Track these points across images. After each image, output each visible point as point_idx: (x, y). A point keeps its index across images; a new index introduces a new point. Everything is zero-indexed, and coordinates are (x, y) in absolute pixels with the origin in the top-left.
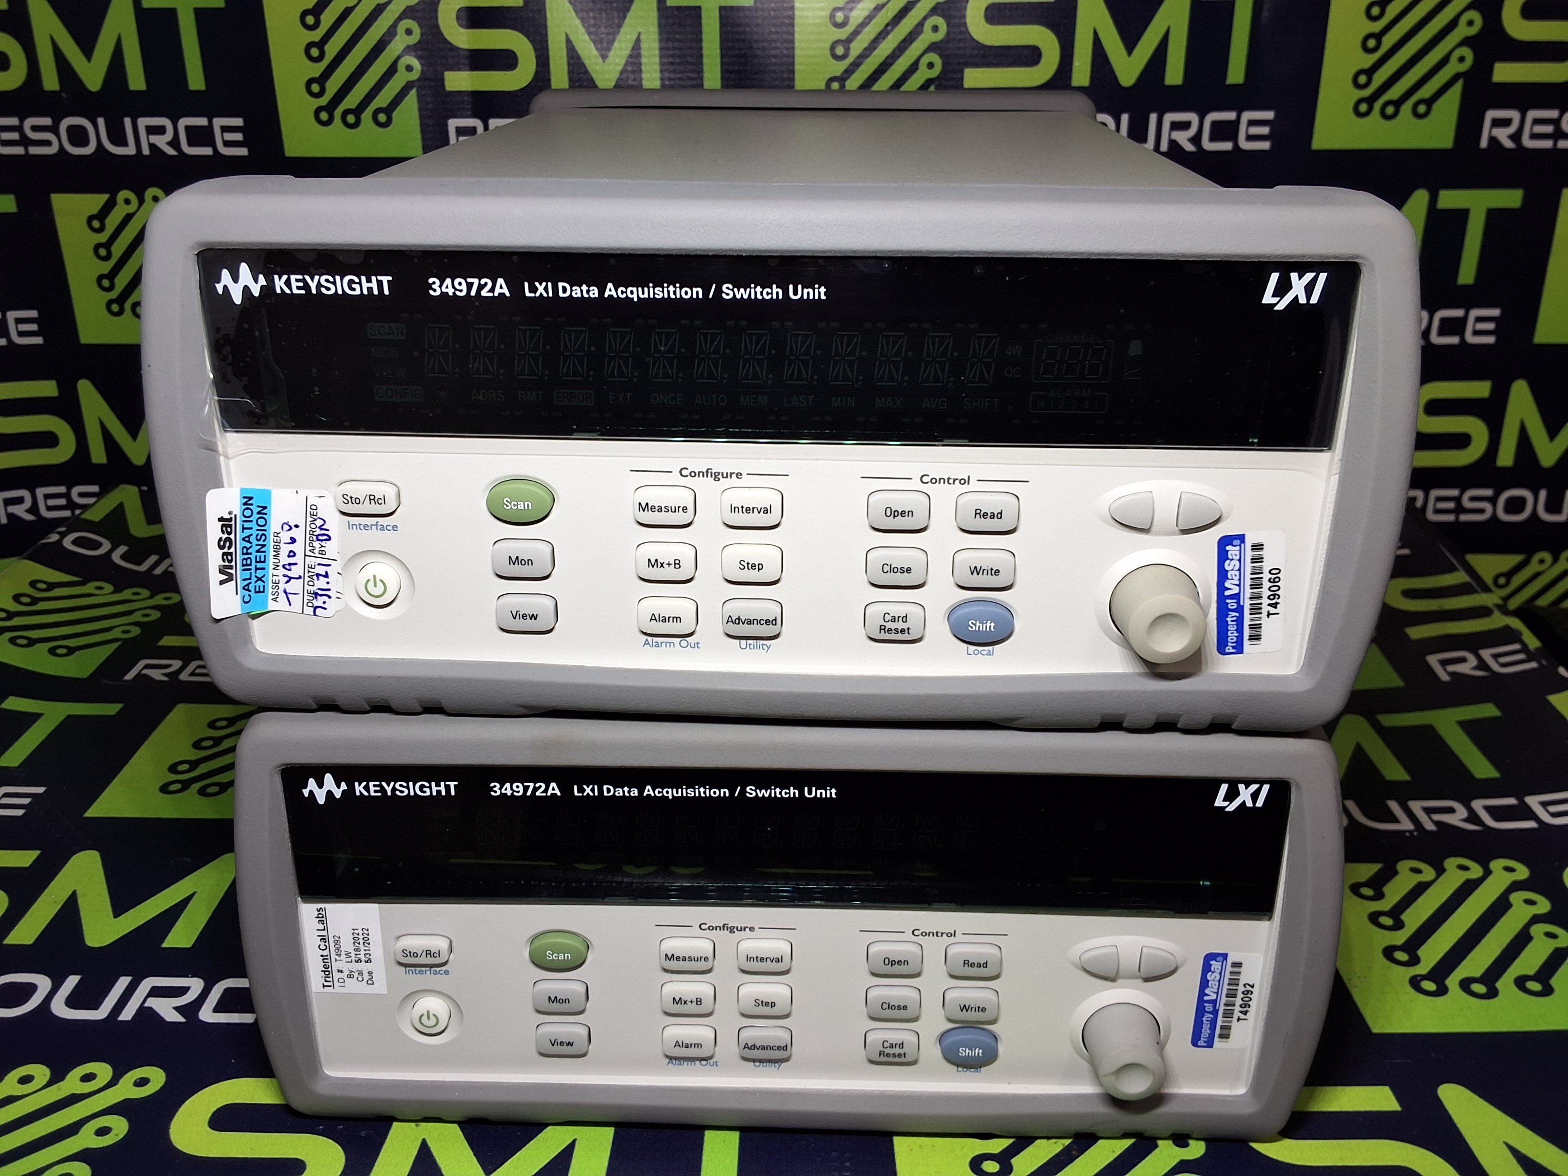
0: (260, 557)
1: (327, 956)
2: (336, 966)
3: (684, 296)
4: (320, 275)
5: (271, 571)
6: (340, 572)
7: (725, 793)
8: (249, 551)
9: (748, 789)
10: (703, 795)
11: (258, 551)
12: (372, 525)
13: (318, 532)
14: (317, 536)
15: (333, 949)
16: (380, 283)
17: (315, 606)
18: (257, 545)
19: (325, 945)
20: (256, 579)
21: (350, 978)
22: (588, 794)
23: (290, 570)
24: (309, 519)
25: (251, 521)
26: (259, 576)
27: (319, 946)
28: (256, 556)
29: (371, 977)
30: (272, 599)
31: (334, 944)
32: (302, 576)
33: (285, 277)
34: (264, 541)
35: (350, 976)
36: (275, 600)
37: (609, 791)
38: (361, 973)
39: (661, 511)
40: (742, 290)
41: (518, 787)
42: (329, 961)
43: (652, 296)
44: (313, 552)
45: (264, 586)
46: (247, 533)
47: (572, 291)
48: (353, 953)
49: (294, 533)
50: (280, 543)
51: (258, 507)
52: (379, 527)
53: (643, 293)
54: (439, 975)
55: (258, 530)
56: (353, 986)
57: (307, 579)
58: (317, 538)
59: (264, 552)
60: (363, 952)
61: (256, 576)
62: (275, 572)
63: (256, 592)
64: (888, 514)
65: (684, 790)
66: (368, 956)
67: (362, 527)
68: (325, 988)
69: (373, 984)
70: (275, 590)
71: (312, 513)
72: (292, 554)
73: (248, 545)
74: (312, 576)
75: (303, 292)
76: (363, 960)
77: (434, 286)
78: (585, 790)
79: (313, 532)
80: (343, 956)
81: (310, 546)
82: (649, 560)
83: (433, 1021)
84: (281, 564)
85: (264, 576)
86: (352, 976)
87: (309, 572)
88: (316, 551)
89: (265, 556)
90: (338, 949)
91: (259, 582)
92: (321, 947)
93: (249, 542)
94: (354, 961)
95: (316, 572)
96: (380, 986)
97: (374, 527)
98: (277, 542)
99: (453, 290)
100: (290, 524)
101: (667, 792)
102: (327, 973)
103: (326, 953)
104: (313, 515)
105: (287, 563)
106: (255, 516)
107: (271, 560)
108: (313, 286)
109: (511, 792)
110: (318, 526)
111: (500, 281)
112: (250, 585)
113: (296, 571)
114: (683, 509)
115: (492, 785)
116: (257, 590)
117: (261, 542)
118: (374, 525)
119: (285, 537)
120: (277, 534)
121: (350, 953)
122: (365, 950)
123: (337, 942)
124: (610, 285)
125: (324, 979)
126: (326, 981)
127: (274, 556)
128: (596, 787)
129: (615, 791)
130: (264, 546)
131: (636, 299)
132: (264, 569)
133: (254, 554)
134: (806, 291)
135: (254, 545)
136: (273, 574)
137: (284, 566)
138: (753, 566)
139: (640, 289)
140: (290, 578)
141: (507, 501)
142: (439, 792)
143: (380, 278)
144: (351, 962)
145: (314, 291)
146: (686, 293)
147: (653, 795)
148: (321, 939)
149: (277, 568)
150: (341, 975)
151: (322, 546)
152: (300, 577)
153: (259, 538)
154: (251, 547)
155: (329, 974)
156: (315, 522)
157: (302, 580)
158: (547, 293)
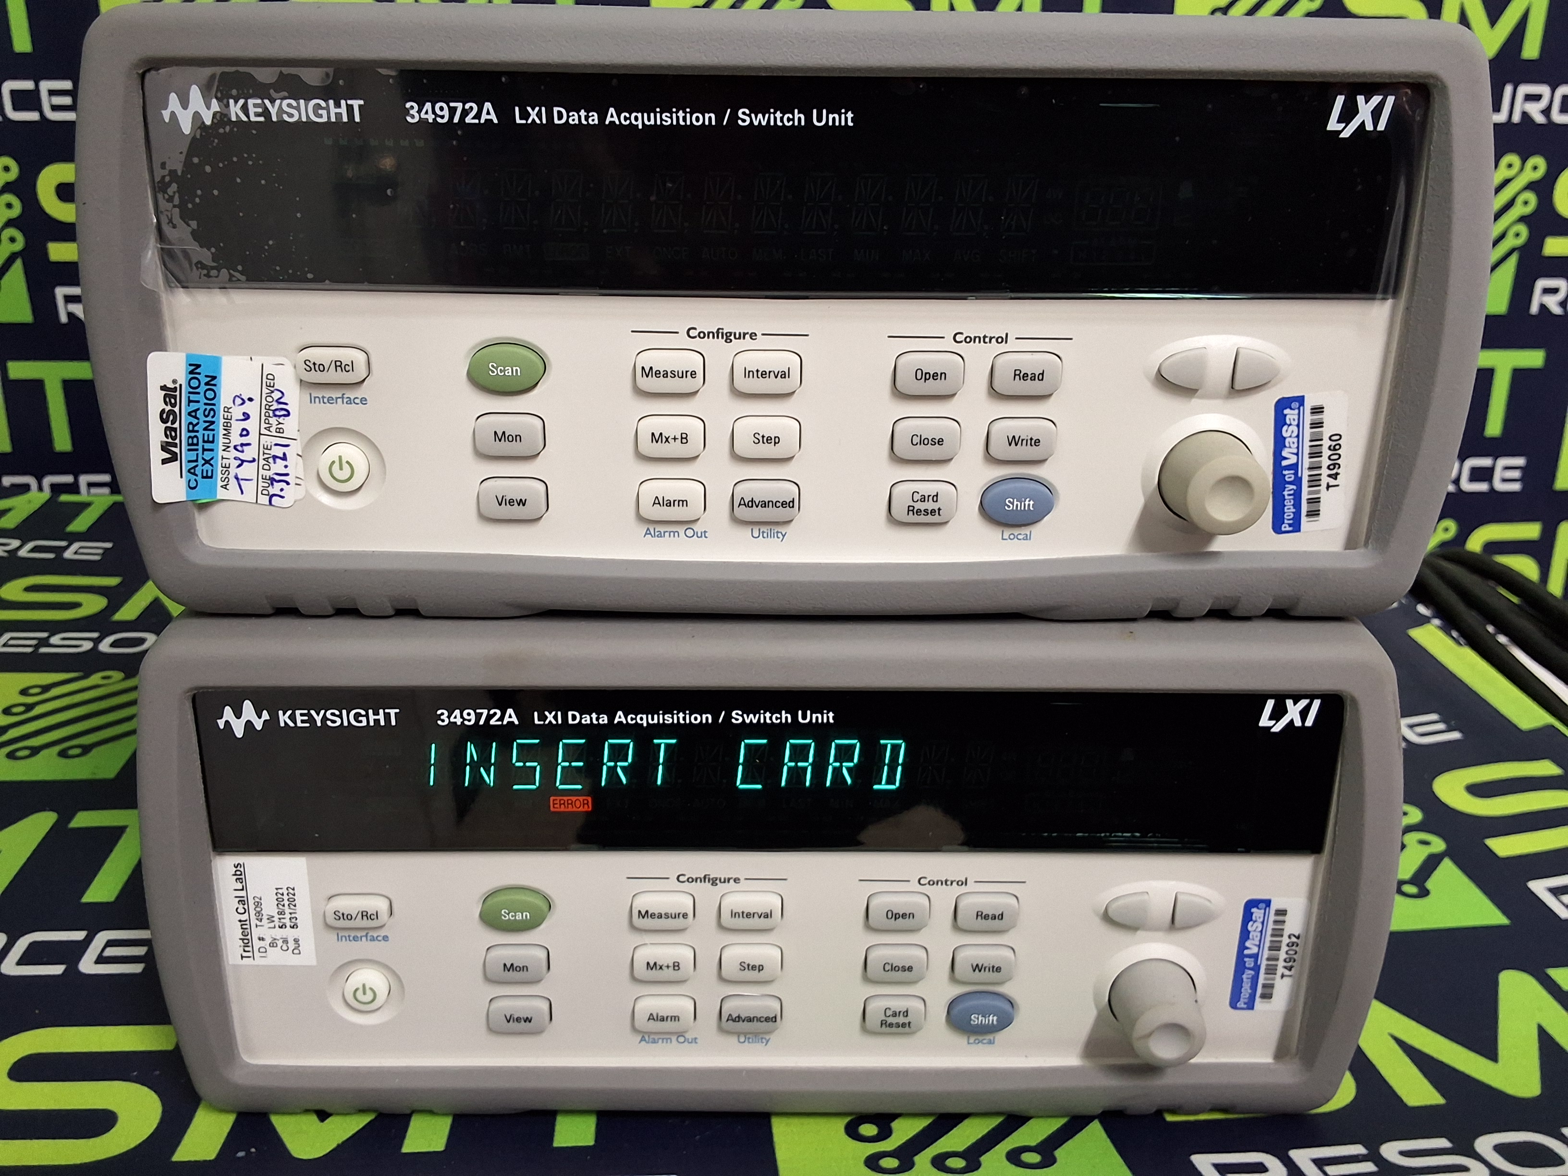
0: (208, 435)
1: (246, 921)
2: (256, 933)
3: (695, 123)
4: (283, 99)
5: (221, 453)
6: (300, 454)
7: (707, 718)
8: (196, 428)
9: (734, 714)
10: (682, 722)
11: (205, 429)
12: (337, 398)
13: (275, 406)
14: (274, 411)
15: (252, 912)
16: (350, 108)
17: (271, 494)
18: (205, 422)
19: (244, 908)
20: (203, 462)
21: (273, 946)
22: (550, 722)
23: (243, 452)
24: (265, 391)
25: (198, 393)
26: (207, 459)
27: (237, 909)
28: (204, 435)
29: (297, 945)
30: (222, 487)
31: (254, 906)
32: (256, 458)
33: (241, 102)
34: (213, 417)
35: (273, 945)
36: (225, 487)
37: (574, 718)
38: (285, 941)
39: (667, 377)
40: (760, 116)
41: (469, 714)
42: (248, 927)
43: (658, 123)
44: (269, 431)
45: (212, 470)
46: (194, 406)
47: (568, 117)
48: (277, 917)
49: (248, 407)
50: (231, 419)
51: (207, 376)
52: (345, 400)
53: (649, 120)
54: (376, 942)
55: (206, 404)
56: (276, 957)
57: (262, 462)
58: (274, 413)
59: (213, 430)
60: (288, 916)
61: (203, 459)
62: (225, 454)
63: (203, 477)
64: (919, 377)
65: (661, 716)
66: (293, 920)
67: (326, 400)
68: (244, 959)
69: (300, 953)
70: (225, 476)
71: (268, 383)
72: (245, 433)
73: (195, 421)
74: (268, 458)
75: (262, 119)
76: (288, 925)
77: (411, 112)
78: (547, 717)
79: (270, 406)
80: (265, 921)
81: (265, 423)
82: (653, 434)
83: (369, 996)
84: (232, 445)
85: (212, 458)
86: (275, 945)
87: (264, 453)
88: (273, 429)
89: (214, 435)
90: (259, 912)
91: (207, 465)
92: (239, 911)
93: (196, 417)
94: (277, 926)
95: (273, 454)
96: (308, 956)
97: (340, 400)
98: (227, 419)
99: (433, 116)
100: (243, 397)
101: (641, 719)
102: (246, 941)
103: (245, 917)
104: (270, 386)
105: (239, 443)
106: (203, 388)
107: (221, 440)
108: (273, 111)
109: (462, 720)
110: (275, 399)
111: (488, 105)
112: (197, 469)
113: (249, 453)
114: (691, 374)
115: (439, 712)
116: (205, 475)
117: (209, 419)
118: (339, 398)
119: (237, 412)
120: (227, 410)
121: (273, 917)
122: (291, 914)
123: (258, 904)
124: (612, 110)
125: (242, 949)
126: (245, 951)
127: (224, 435)
128: (559, 713)
129: (581, 719)
130: (213, 423)
131: (640, 127)
132: (212, 450)
133: (201, 432)
134: (831, 116)
135: (201, 421)
136: (224, 456)
137: (235, 448)
138: (769, 439)
139: (646, 115)
140: (243, 461)
141: (493, 366)
142: (377, 721)
143: (349, 102)
144: (275, 927)
145: (274, 119)
146: (697, 119)
147: (625, 722)
148: (239, 901)
149: (228, 449)
150: (262, 943)
151: (280, 423)
152: (254, 460)
153: (207, 413)
154: (198, 424)
155: (248, 943)
156: (273, 395)
157: (256, 463)
158: (541, 119)
